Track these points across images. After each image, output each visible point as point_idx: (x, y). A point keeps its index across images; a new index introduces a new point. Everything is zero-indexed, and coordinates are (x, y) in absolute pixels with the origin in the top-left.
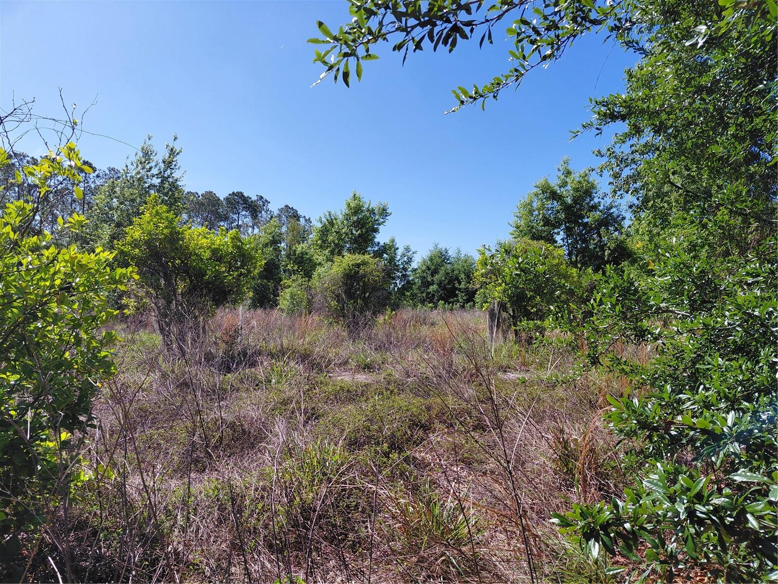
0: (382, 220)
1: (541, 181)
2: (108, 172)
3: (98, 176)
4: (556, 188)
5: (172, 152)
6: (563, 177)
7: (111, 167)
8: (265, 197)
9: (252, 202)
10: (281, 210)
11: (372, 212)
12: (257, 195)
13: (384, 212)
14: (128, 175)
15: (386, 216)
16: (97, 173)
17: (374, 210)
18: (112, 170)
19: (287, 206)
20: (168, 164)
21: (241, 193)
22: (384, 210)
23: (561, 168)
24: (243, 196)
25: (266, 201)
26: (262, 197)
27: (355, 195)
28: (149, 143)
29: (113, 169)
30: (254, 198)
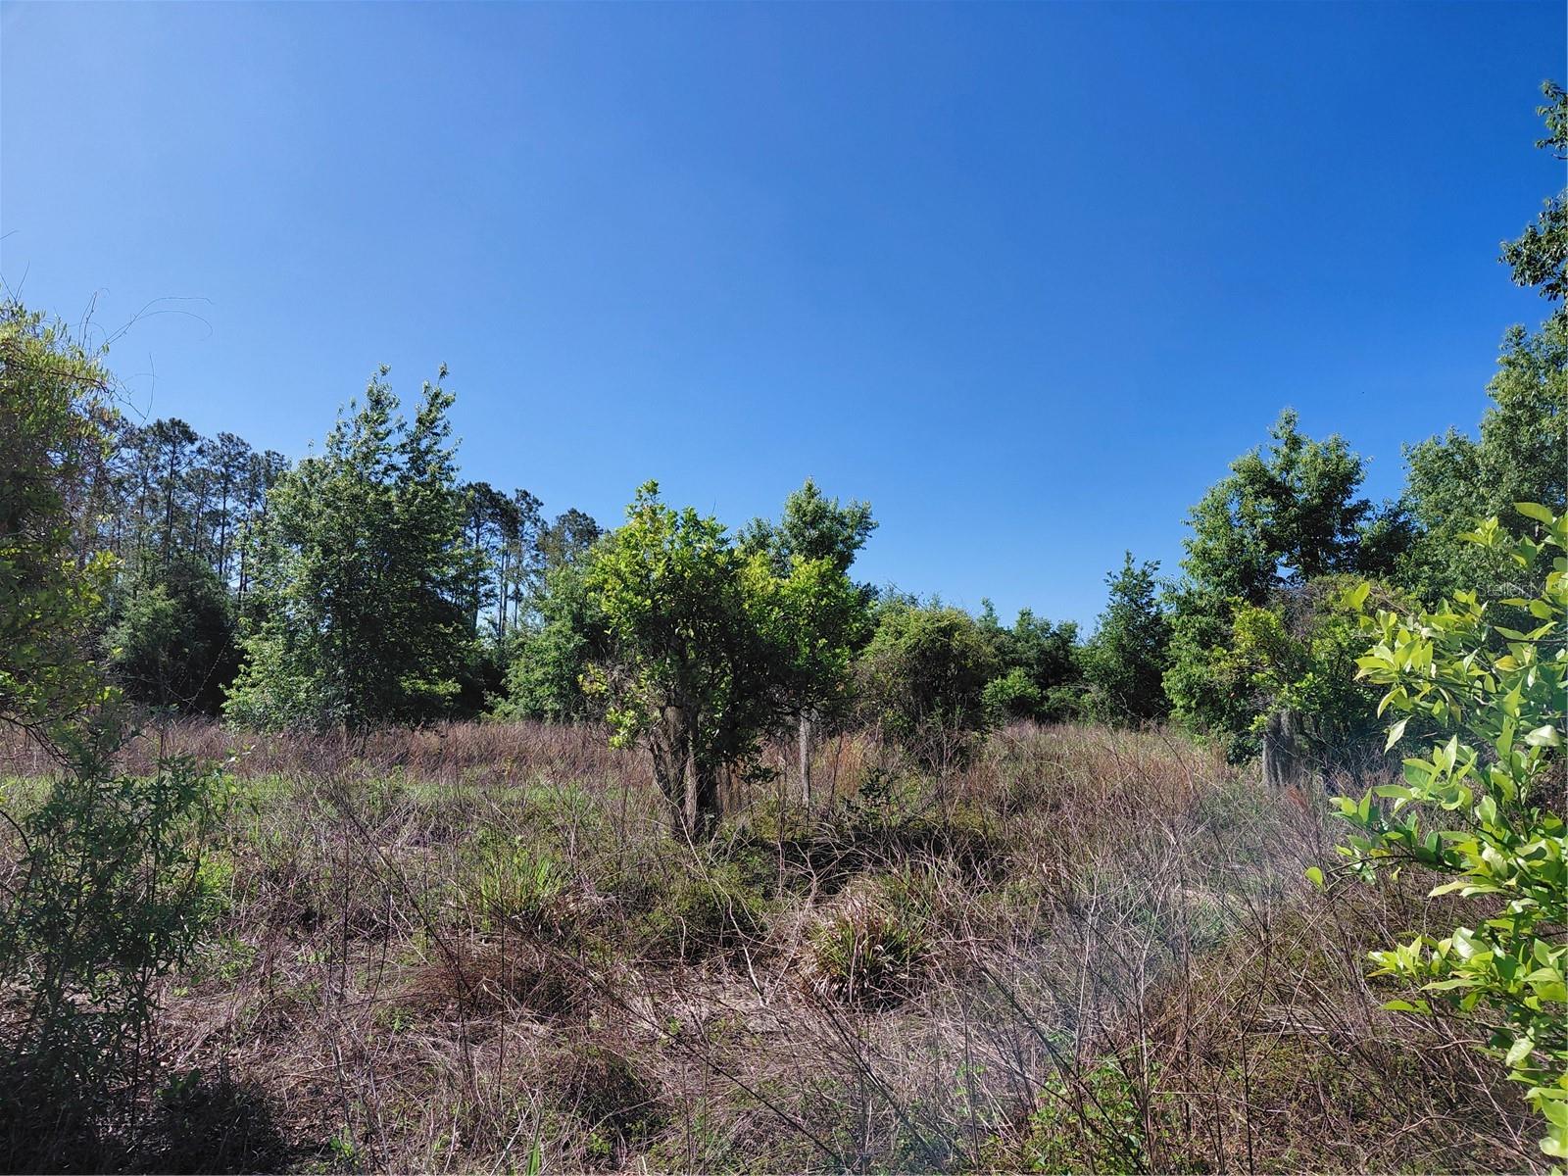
0: (858, 538)
1: (1246, 458)
2: (218, 443)
3: (200, 451)
4: (1275, 473)
5: (438, 402)
6: (1285, 450)
7: (227, 433)
8: (534, 493)
9: (507, 503)
10: (563, 519)
11: (840, 520)
12: (517, 491)
13: (863, 523)
14: (341, 446)
15: (867, 529)
16: (198, 444)
17: (845, 517)
18: (228, 439)
19: (573, 512)
20: (426, 423)
21: (486, 485)
22: (864, 516)
23: (1280, 434)
24: (490, 491)
25: (536, 501)
26: (526, 494)
27: (810, 488)
28: (382, 381)
29: (230, 438)
30: (511, 496)
